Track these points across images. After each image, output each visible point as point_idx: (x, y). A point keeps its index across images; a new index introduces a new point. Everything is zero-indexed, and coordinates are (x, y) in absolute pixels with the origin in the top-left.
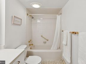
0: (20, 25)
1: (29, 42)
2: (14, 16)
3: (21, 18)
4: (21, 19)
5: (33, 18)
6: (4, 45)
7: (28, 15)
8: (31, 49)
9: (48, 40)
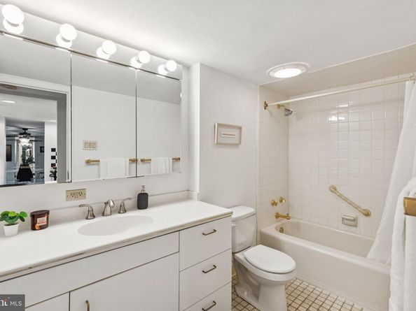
0: (236, 145)
1: (274, 204)
2: (219, 125)
3: (239, 125)
4: (240, 128)
5: (288, 112)
6: (198, 192)
7: (266, 106)
8: (282, 231)
9: (367, 214)
